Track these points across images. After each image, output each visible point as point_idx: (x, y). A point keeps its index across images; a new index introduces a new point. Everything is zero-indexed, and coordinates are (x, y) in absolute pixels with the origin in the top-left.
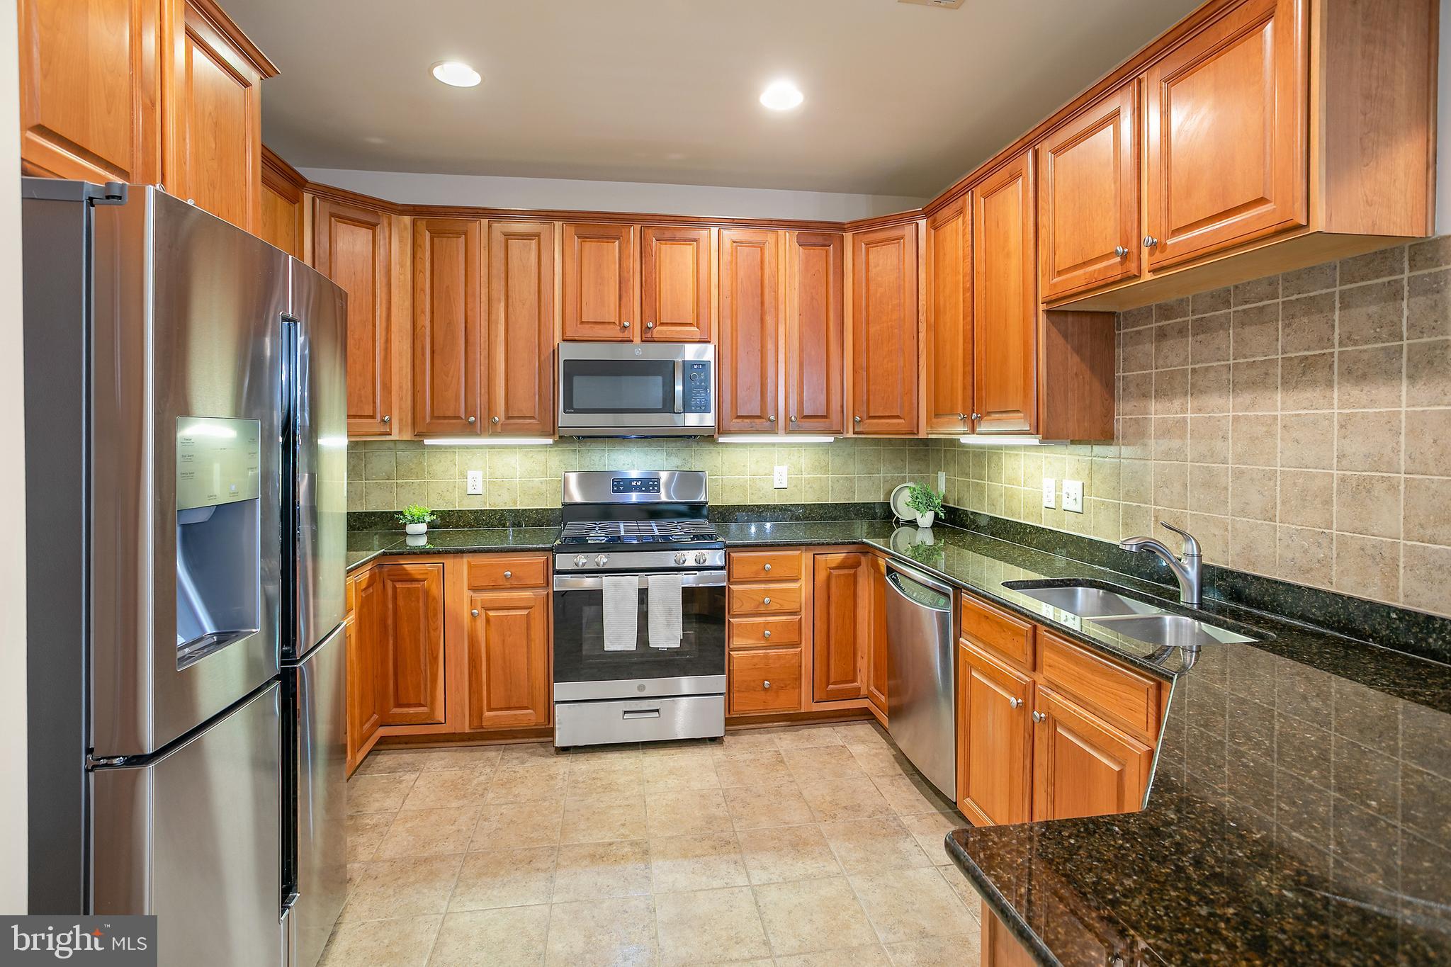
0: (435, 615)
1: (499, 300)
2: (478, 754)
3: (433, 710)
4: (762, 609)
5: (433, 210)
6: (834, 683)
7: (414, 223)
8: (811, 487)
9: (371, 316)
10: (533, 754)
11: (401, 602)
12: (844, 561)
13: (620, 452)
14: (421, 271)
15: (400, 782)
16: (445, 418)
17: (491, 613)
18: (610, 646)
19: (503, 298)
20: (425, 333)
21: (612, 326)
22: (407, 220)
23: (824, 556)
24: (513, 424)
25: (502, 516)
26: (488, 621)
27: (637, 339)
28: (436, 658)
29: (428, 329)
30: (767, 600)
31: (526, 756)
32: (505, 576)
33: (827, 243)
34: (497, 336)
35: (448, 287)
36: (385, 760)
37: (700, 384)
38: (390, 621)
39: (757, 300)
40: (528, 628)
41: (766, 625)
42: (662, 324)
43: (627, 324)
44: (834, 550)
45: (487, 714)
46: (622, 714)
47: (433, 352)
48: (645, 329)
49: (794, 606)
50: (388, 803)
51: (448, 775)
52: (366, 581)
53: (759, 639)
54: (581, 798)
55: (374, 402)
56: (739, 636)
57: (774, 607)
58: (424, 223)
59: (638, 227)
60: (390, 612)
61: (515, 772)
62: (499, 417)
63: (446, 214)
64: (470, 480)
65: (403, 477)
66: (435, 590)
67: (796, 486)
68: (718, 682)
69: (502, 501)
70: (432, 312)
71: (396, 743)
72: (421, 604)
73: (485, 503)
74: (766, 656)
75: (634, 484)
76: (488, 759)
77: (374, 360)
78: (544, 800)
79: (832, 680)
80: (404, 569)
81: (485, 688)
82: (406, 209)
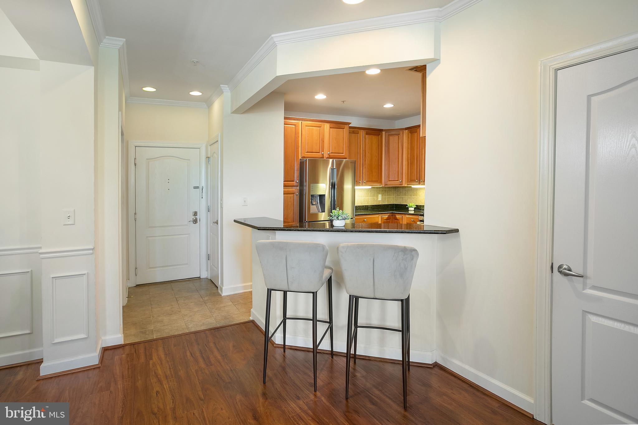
7: (408, 132)
20: (409, 159)
82: (406, 129)
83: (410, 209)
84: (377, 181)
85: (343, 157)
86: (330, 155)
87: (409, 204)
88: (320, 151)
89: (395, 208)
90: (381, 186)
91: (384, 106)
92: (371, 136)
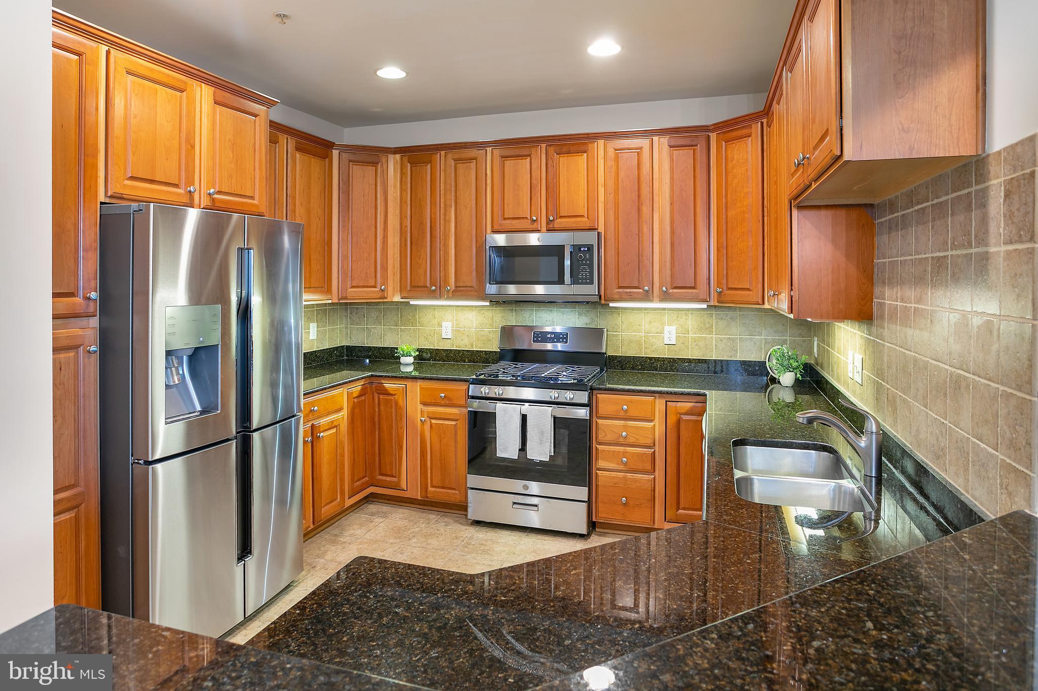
0: (401, 419)
1: (451, 206)
2: (424, 515)
3: (399, 480)
4: (621, 440)
5: (412, 149)
6: (684, 509)
7: (402, 159)
8: (696, 345)
9: (374, 221)
10: (456, 521)
11: (382, 408)
12: (692, 408)
13: (543, 312)
14: (404, 190)
15: (372, 522)
16: (418, 287)
17: (433, 421)
18: (500, 454)
19: (453, 204)
20: (407, 231)
21: (526, 220)
22: (398, 156)
23: (674, 403)
24: (460, 292)
25: (463, 354)
26: (431, 426)
27: (544, 229)
28: (401, 447)
29: (409, 228)
30: (624, 434)
31: (452, 521)
32: (441, 397)
33: (694, 143)
34: (449, 231)
35: (420, 199)
36: (372, 508)
37: (586, 262)
38: (376, 419)
39: (635, 195)
40: (456, 434)
41: (625, 454)
42: (561, 217)
43: (534, 218)
44: (689, 399)
45: (430, 489)
46: (511, 504)
47: (411, 243)
48: (549, 222)
49: (649, 442)
50: (359, 532)
51: (400, 523)
52: (358, 392)
53: (619, 464)
54: (464, 554)
55: (376, 277)
56: (603, 459)
57: (631, 440)
58: (407, 158)
59: (544, 146)
60: (377, 413)
61: (438, 530)
62: (452, 285)
63: (420, 151)
64: (444, 329)
65: (404, 325)
66: (401, 402)
67: (683, 343)
68: (581, 492)
69: (464, 344)
70: (411, 217)
71: (382, 499)
72: (393, 410)
73: (453, 345)
74: (625, 478)
75: (549, 336)
76: (428, 519)
77: (376, 250)
78: (442, 550)
79: (682, 505)
80: (384, 387)
81: (429, 471)
82: (396, 151)
83: (403, 360)
84: (322, 287)
85: (254, 209)
86: (214, 200)
87: (404, 347)
88: (180, 179)
89: (347, 356)
90: (330, 301)
91: (380, 73)
92: (306, 157)
